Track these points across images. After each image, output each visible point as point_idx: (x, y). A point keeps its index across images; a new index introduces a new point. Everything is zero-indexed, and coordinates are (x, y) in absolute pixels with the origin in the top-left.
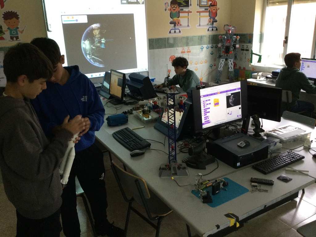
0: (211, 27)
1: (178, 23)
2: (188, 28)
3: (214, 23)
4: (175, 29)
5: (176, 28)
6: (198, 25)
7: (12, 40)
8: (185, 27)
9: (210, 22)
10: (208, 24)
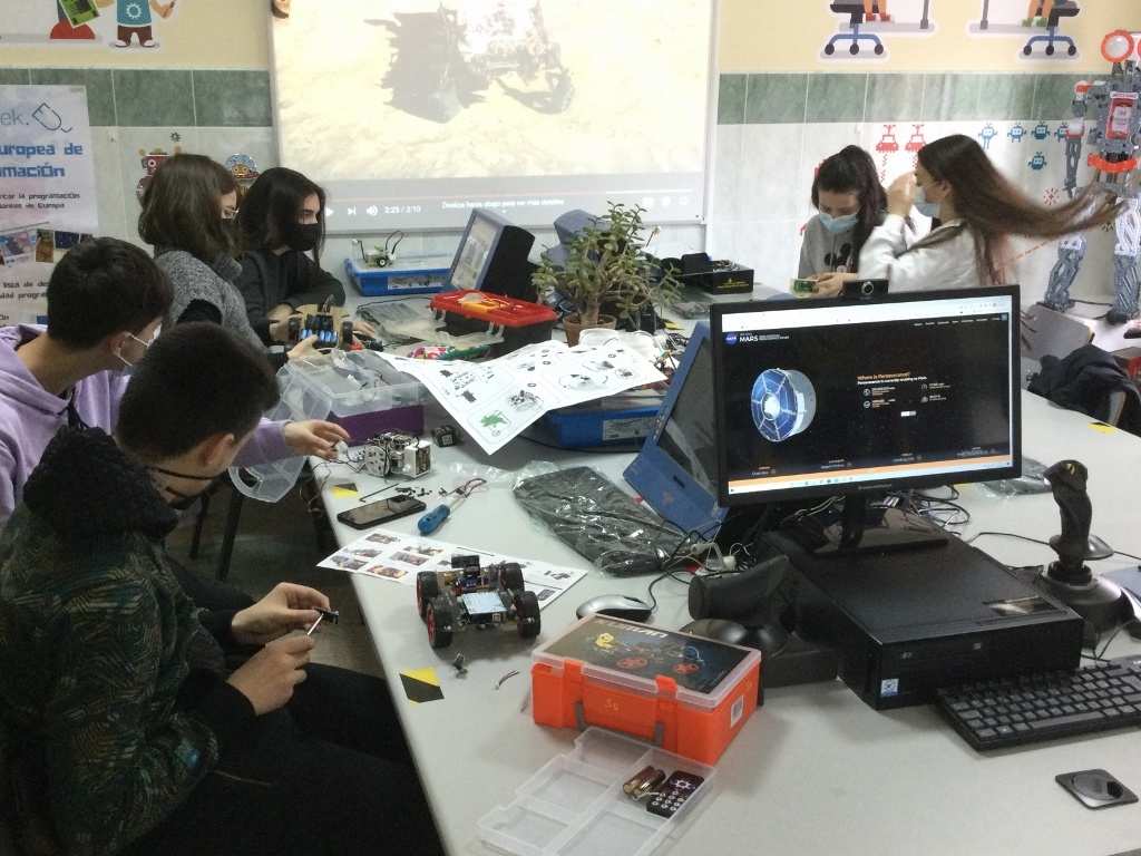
0: (1046, 38)
1: (875, 9)
2: (924, 35)
3: (1062, 19)
4: (855, 37)
5: (860, 33)
6: (979, 21)
7: (122, 43)
8: (906, 27)
9: (1039, 12)
10: (1027, 24)
